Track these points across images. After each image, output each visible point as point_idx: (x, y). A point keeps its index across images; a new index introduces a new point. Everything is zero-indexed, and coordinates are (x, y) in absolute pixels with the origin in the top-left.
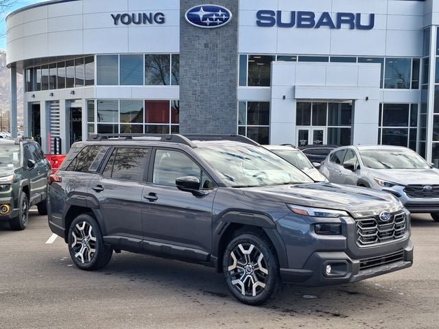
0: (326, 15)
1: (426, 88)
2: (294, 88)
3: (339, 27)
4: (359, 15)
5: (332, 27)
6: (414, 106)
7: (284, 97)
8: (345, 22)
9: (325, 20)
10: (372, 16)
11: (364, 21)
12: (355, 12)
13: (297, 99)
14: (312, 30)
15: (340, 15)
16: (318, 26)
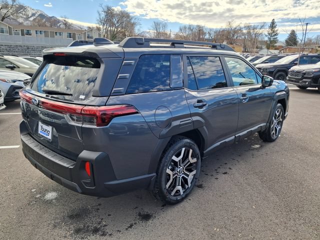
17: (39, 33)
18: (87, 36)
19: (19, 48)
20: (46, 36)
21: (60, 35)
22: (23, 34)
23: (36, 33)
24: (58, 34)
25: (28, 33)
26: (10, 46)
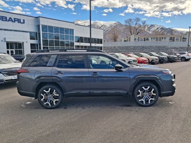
0: (10, 18)
1: (40, 40)
2: (5, 38)
3: (15, 22)
4: (20, 19)
5: (13, 22)
6: (37, 44)
7: (2, 41)
8: (16, 21)
9: (10, 20)
10: (24, 20)
11: (22, 21)
12: (19, 18)
13: (6, 42)
14: (7, 22)
15: (15, 19)
16: (8, 21)
17: (153, 39)
18: (182, 38)
19: (139, 47)
20: (157, 40)
21: (165, 39)
22: (144, 40)
23: (152, 39)
24: (164, 38)
25: (148, 39)
26: (135, 47)
